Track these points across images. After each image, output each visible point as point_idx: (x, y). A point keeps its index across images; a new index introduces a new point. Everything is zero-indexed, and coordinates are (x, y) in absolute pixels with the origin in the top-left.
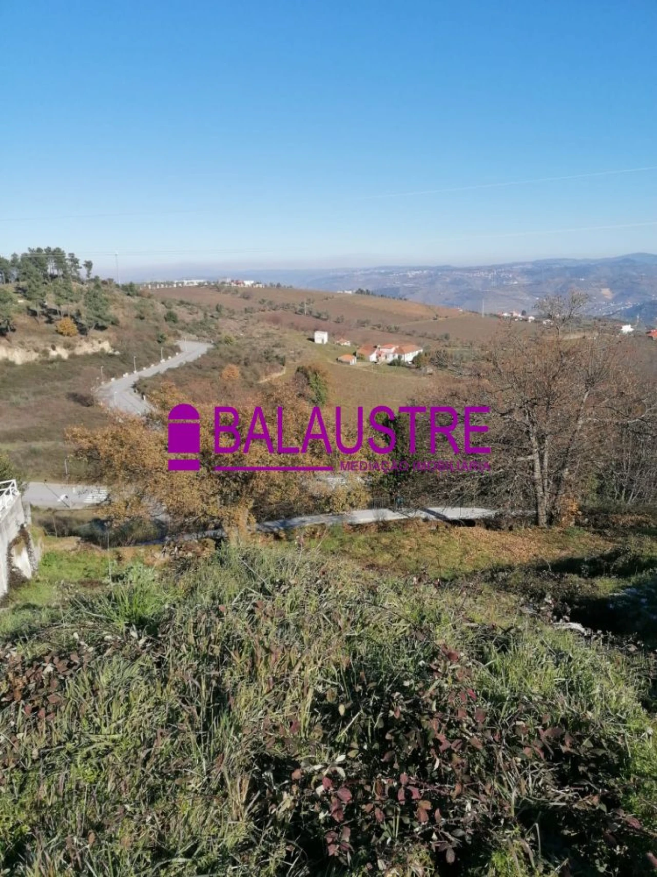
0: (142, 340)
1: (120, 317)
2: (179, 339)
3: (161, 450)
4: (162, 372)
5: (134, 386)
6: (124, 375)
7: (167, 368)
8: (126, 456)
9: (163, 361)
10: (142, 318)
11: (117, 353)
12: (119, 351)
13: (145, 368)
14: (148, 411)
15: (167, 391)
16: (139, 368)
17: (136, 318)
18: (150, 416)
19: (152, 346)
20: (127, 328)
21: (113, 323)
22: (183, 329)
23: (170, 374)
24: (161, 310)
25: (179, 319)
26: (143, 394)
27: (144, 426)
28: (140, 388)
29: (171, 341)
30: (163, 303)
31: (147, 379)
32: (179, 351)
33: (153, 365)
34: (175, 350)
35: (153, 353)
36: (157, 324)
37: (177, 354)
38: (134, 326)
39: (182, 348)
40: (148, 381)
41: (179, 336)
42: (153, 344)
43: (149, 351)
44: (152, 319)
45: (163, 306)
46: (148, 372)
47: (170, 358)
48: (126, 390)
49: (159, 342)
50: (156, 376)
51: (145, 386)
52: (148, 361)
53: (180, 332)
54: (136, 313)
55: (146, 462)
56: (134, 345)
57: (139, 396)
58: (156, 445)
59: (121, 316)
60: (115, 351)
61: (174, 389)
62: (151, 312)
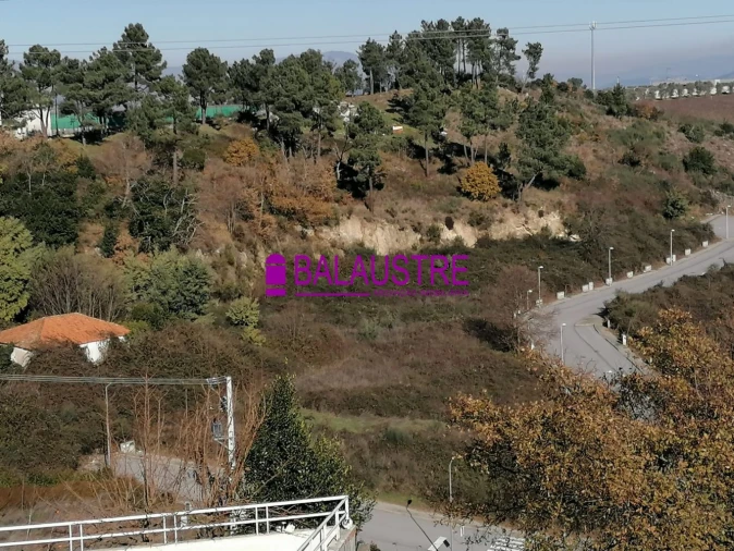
0: (629, 212)
1: (589, 160)
2: (713, 211)
3: (647, 466)
4: (668, 284)
5: (604, 313)
6: (585, 288)
7: (680, 275)
8: (570, 469)
9: (672, 259)
10: (634, 164)
11: (575, 238)
12: (580, 233)
13: (630, 274)
14: (627, 373)
15: (672, 330)
16: (618, 274)
17: (622, 162)
18: (630, 383)
19: (652, 226)
20: (601, 183)
21: (571, 174)
22: (723, 188)
23: (685, 290)
24: (678, 144)
25: (716, 165)
26: (622, 330)
27: (614, 406)
28: (616, 316)
29: (694, 215)
30: (683, 130)
31: (633, 297)
32: (711, 237)
33: (648, 268)
34: (703, 234)
35: (652, 242)
36: (665, 176)
37: (705, 244)
38: (616, 180)
39: (717, 230)
40: (635, 302)
41: (714, 203)
42: (654, 221)
43: (644, 237)
44: (657, 167)
45: (682, 135)
46: (636, 283)
47: (688, 252)
48: (587, 320)
49: (666, 215)
50: (654, 293)
51: (629, 314)
52: (639, 257)
53: (716, 194)
54: (621, 151)
55: (613, 489)
56: (612, 222)
57: (613, 337)
58: (638, 453)
59: (591, 157)
60: (570, 234)
61: (690, 327)
62: (656, 150)
